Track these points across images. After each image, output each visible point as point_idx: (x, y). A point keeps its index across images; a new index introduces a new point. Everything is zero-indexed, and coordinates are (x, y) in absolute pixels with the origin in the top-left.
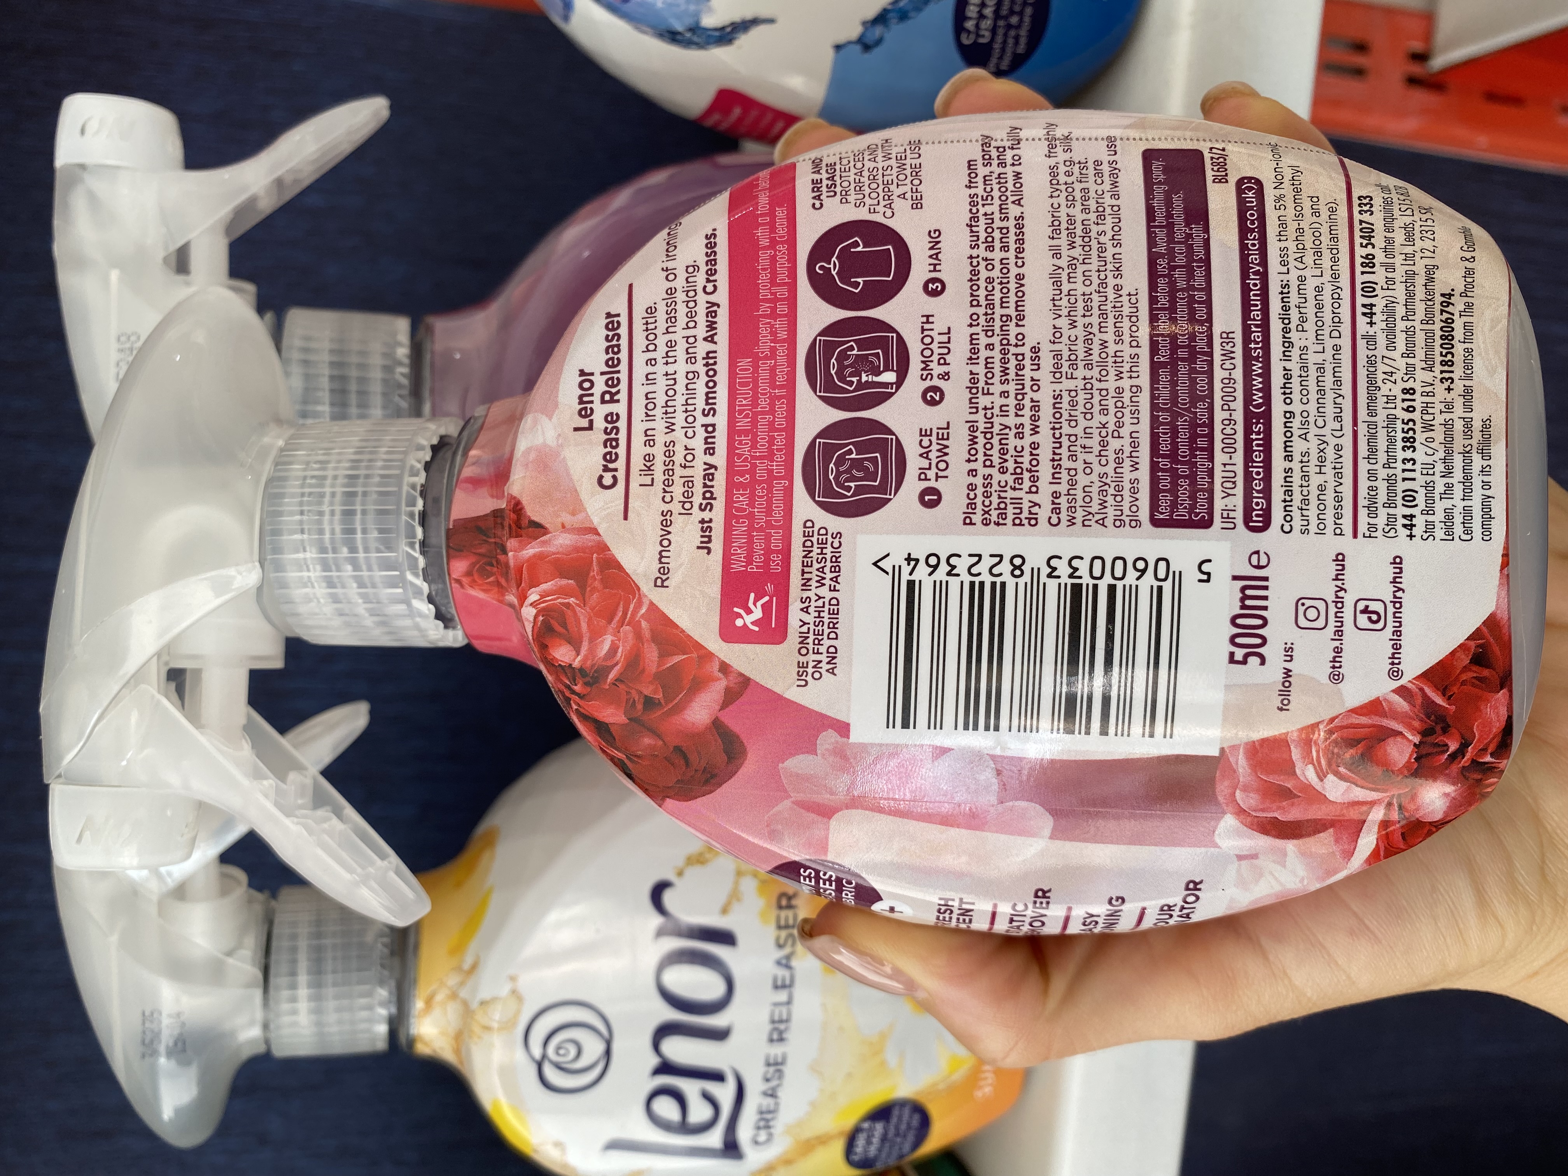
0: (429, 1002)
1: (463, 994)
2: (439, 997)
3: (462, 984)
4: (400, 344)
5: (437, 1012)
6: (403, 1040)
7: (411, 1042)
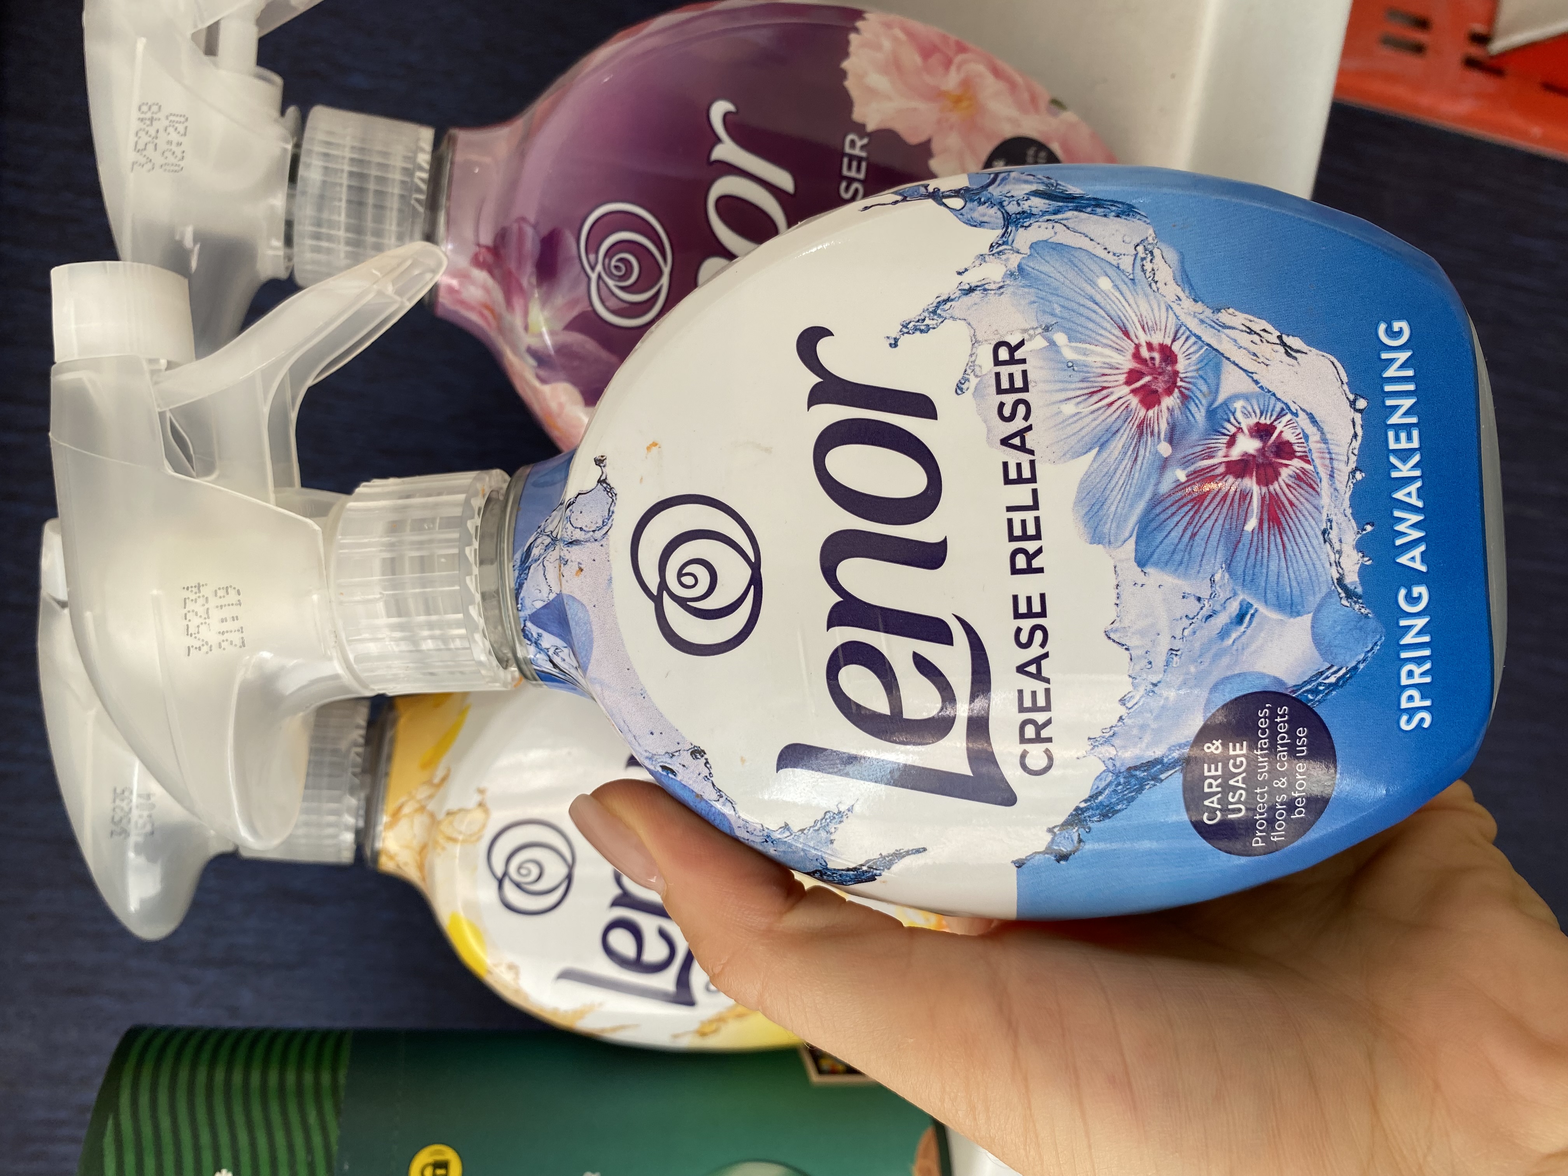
0: (396, 815)
1: (431, 806)
2: (406, 810)
3: (431, 797)
4: (422, 150)
5: (403, 825)
6: (368, 852)
7: (376, 855)
